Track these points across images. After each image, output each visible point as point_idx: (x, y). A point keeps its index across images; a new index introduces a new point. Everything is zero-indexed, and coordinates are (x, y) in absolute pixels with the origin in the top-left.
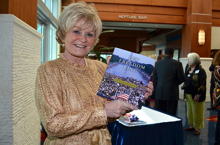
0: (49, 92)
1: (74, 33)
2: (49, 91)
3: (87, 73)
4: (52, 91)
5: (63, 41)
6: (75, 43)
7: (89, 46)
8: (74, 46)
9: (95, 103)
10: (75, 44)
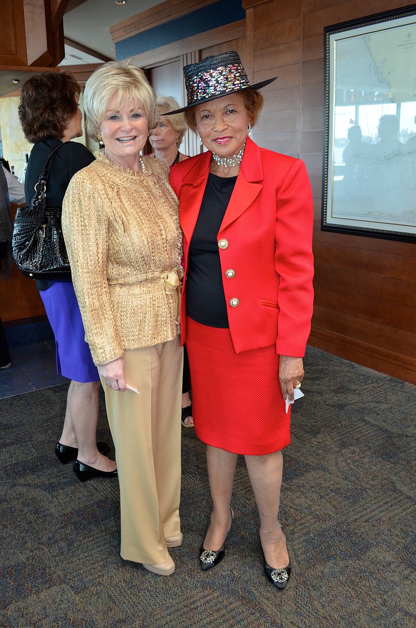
0: (82, 226)
1: (110, 120)
2: (83, 224)
3: (146, 182)
4: (87, 224)
5: (99, 137)
6: (118, 136)
7: (141, 135)
8: (117, 142)
9: (164, 232)
10: (118, 139)
